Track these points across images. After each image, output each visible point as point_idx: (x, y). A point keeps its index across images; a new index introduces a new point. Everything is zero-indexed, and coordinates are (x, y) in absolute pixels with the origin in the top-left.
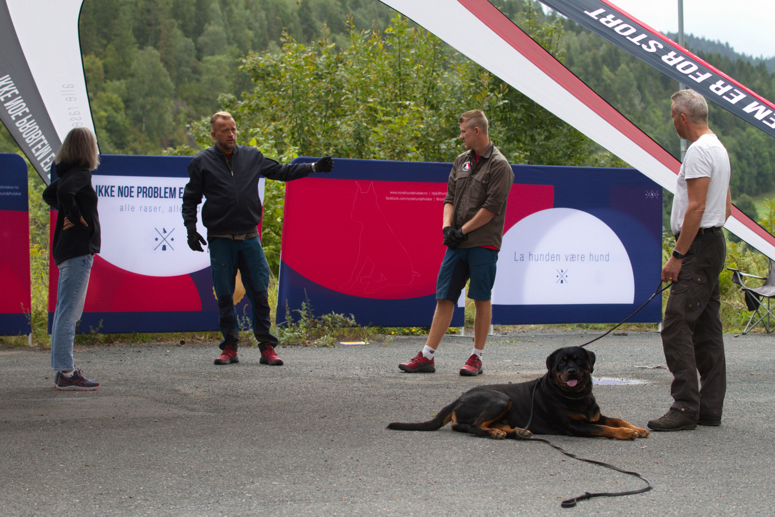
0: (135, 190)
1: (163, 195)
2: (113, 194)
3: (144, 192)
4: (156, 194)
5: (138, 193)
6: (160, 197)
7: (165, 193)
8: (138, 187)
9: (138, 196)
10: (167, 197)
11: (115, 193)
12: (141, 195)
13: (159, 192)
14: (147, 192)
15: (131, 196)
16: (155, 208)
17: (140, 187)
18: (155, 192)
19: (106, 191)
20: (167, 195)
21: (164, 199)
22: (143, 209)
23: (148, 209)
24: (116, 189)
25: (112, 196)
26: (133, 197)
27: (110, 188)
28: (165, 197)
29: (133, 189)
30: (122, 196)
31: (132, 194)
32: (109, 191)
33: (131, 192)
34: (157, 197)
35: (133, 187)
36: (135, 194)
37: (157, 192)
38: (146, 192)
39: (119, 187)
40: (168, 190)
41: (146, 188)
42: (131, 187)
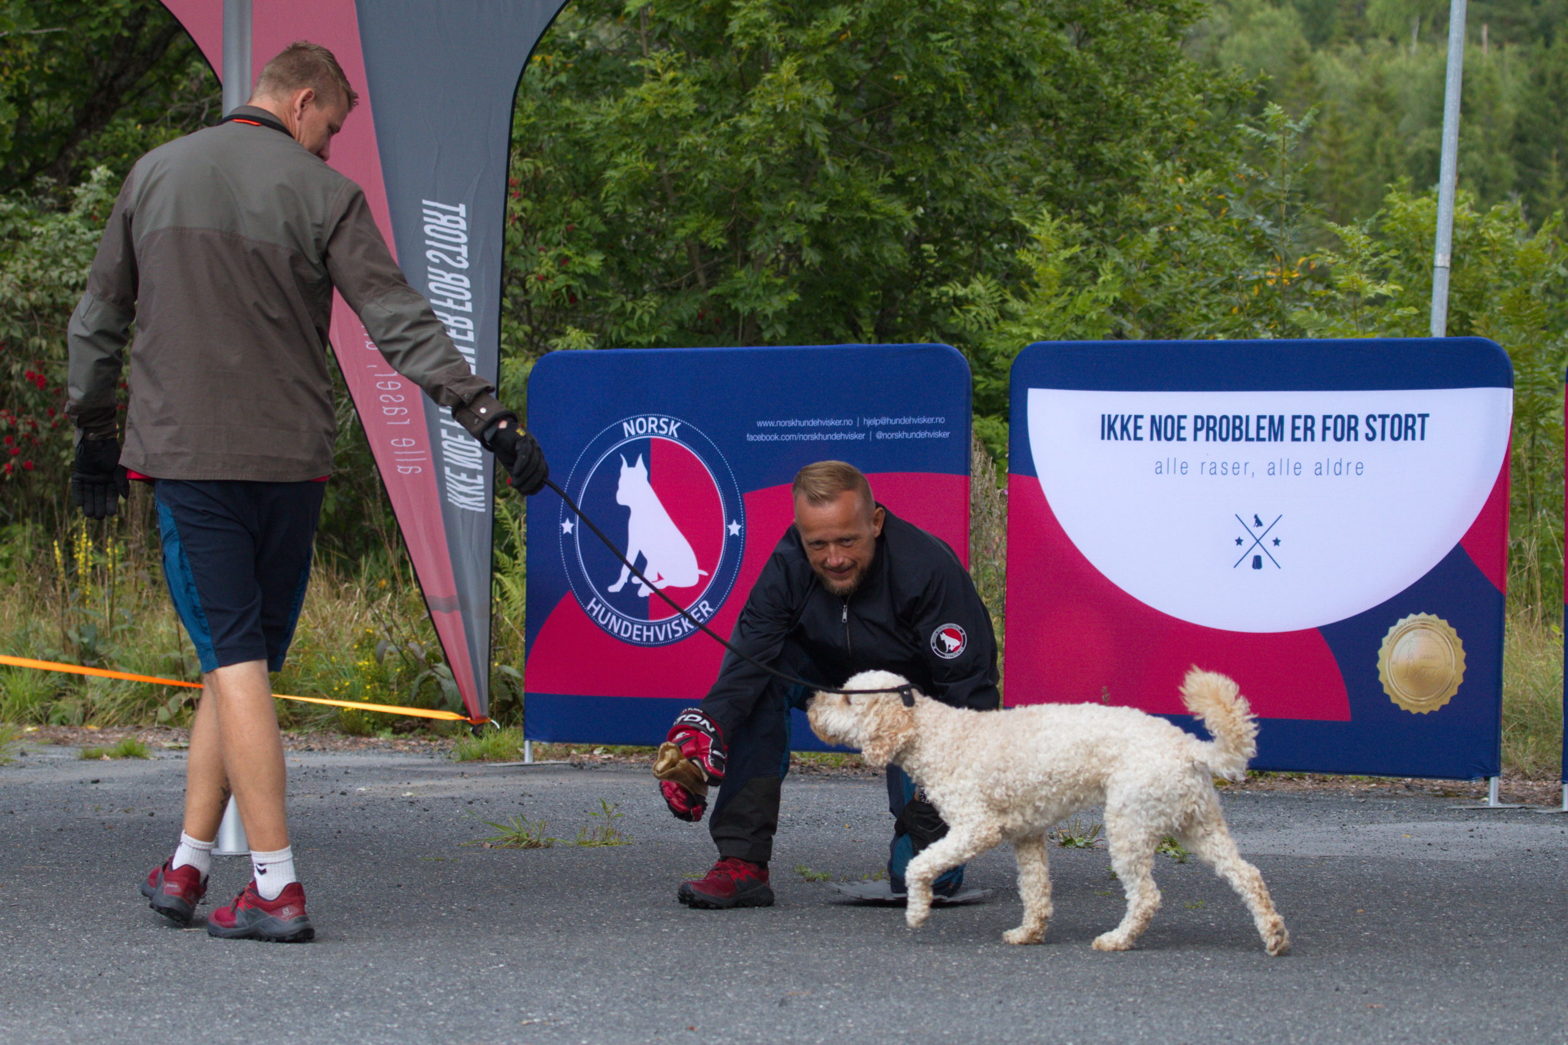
0: (1188, 424)
1: (1252, 434)
2: (1140, 433)
3: (1208, 426)
4: (1237, 433)
5: (1196, 430)
6: (1248, 439)
7: (1259, 428)
8: (1196, 417)
9: (1195, 439)
10: (1263, 440)
11: (1144, 432)
12: (1202, 434)
13: (1243, 427)
14: (1217, 429)
15: (1180, 439)
16: (1235, 467)
17: (1201, 418)
18: (1235, 428)
19: (1124, 428)
20: (1264, 434)
21: (1255, 443)
22: (1207, 467)
23: (1219, 469)
24: (1145, 423)
25: (1136, 438)
26: (1184, 439)
27: (1132, 420)
28: (1259, 439)
29: (1183, 422)
30: (1159, 439)
31: (1183, 434)
32: (1131, 427)
33: (1180, 428)
34: (1239, 439)
35: (1185, 417)
36: (1188, 432)
37: (1239, 428)
38: (1213, 429)
39: (1153, 418)
40: (1265, 423)
41: (1214, 418)
42: (1180, 417)
